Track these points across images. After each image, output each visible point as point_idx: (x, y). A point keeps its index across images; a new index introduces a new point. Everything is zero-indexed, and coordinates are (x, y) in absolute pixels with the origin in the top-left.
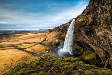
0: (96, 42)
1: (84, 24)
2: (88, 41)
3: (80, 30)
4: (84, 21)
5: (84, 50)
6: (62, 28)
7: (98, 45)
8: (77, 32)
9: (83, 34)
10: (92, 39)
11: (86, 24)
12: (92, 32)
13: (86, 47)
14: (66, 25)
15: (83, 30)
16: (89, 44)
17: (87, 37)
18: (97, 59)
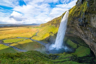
0: (92, 36)
1: (79, 14)
2: (83, 35)
3: (74, 23)
4: (79, 11)
5: (78, 47)
6: (55, 22)
7: (94, 39)
8: (70, 25)
9: (77, 27)
10: (87, 33)
11: (81, 14)
12: (88, 23)
13: (80, 43)
14: (59, 19)
15: (77, 22)
16: (84, 39)
17: (81, 31)
18: (91, 56)
